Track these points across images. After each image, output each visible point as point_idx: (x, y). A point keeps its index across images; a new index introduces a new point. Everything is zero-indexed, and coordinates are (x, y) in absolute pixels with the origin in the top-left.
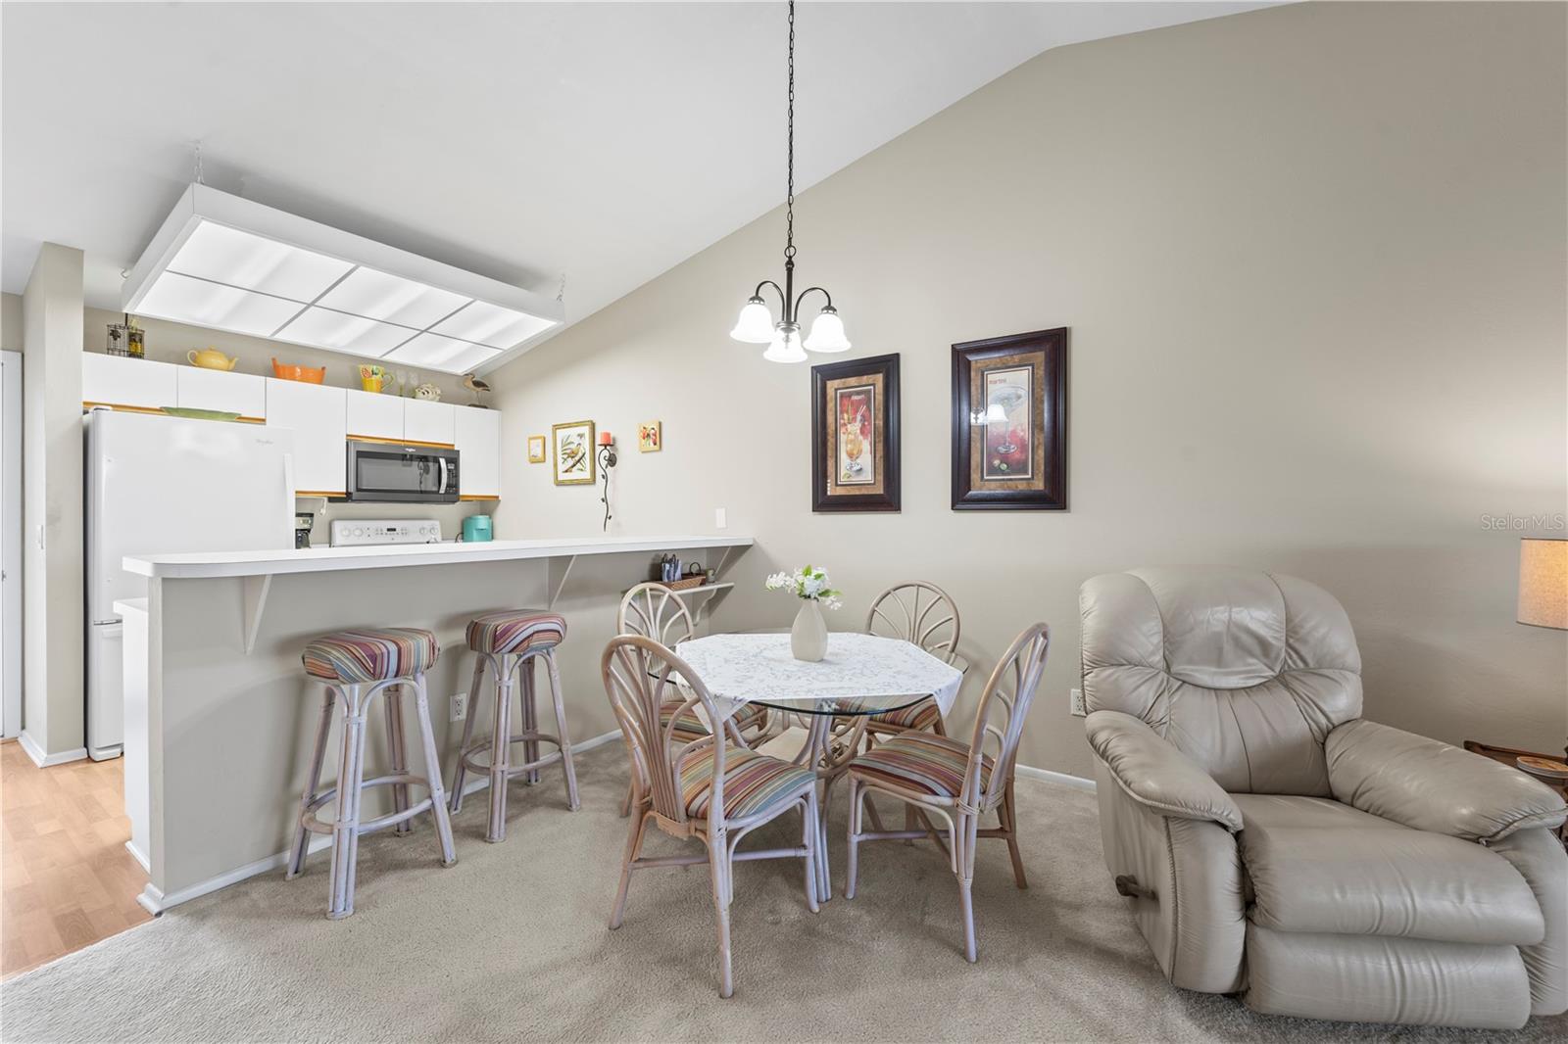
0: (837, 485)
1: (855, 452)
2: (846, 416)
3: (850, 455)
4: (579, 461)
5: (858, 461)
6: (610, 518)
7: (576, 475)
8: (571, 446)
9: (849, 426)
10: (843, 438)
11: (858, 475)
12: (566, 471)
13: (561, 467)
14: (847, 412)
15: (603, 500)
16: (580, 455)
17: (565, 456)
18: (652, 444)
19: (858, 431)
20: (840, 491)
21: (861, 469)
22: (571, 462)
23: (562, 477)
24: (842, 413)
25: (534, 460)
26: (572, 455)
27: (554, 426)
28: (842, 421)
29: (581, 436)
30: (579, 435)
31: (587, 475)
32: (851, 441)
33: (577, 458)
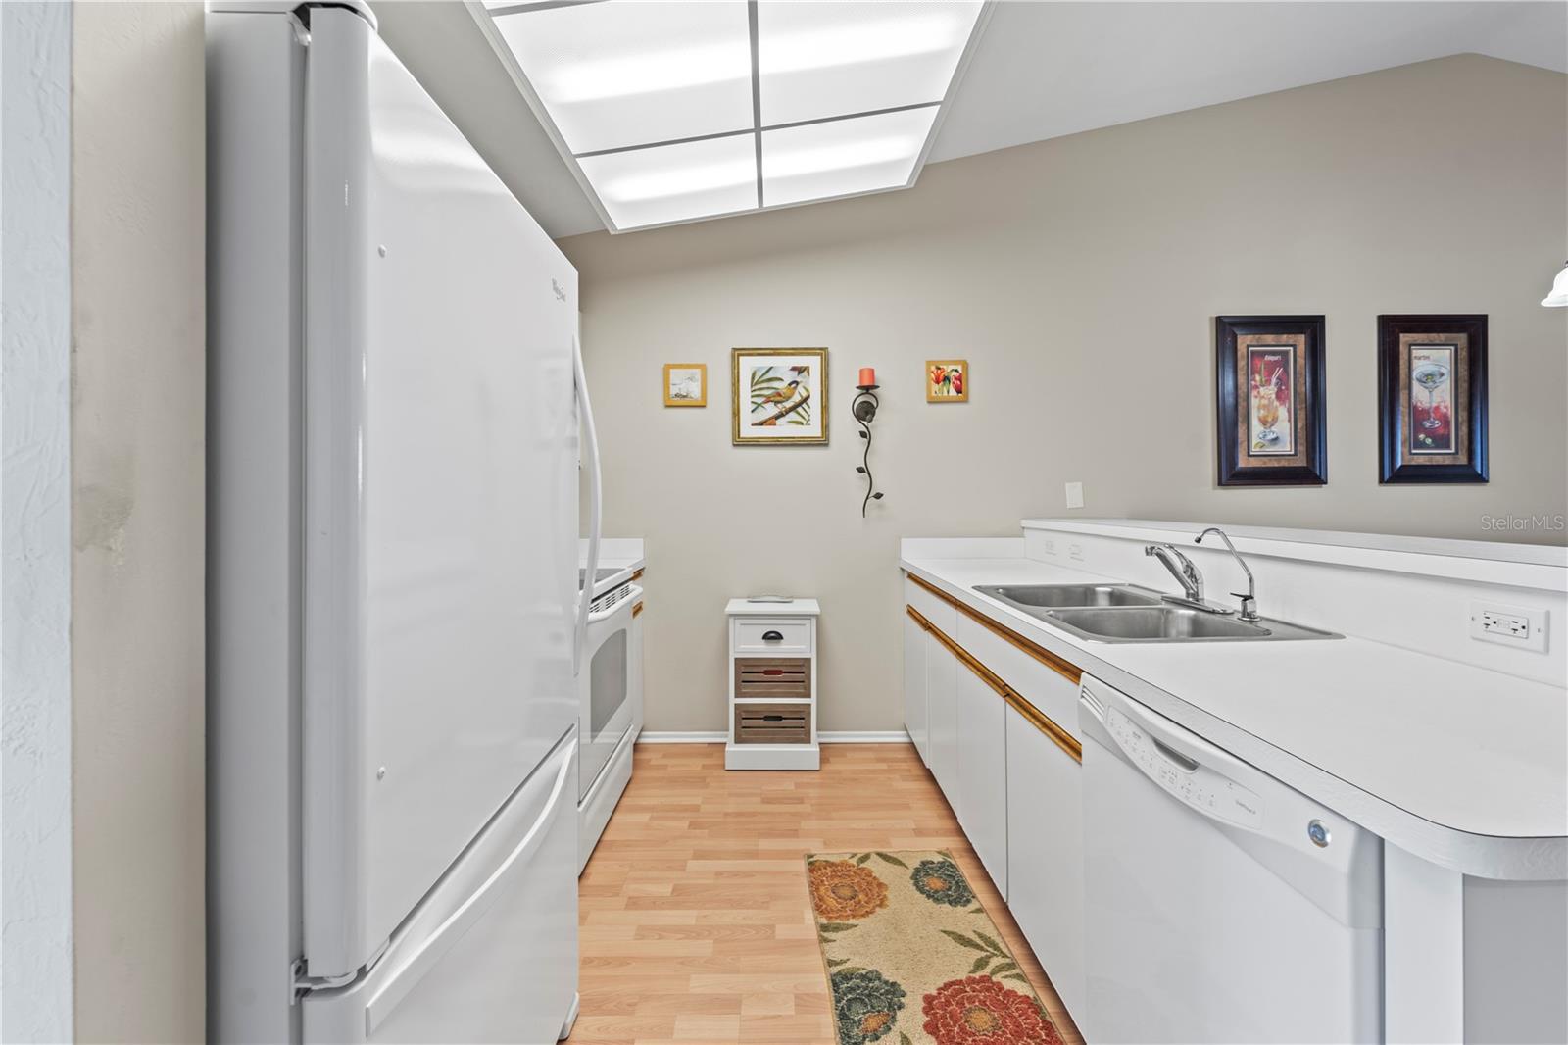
0: (1249, 455)
1: (1270, 419)
2: (1258, 378)
3: (1264, 422)
4: (793, 408)
5: (1273, 429)
6: (878, 496)
7: (784, 429)
8: (776, 384)
9: (1262, 389)
10: (1254, 402)
11: (1275, 444)
12: (762, 424)
13: (747, 417)
14: (1260, 373)
15: (861, 470)
16: (796, 398)
17: (759, 400)
18: (953, 393)
19: (1274, 396)
20: (1254, 463)
21: (1276, 439)
22: (772, 410)
23: (748, 431)
24: (1253, 374)
25: (678, 402)
26: (777, 398)
27: (735, 349)
28: (1253, 383)
29: (800, 370)
30: (794, 369)
31: (814, 430)
32: (1265, 406)
33: (789, 404)
